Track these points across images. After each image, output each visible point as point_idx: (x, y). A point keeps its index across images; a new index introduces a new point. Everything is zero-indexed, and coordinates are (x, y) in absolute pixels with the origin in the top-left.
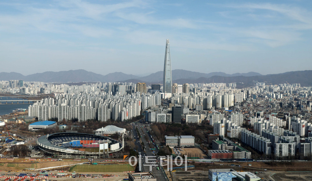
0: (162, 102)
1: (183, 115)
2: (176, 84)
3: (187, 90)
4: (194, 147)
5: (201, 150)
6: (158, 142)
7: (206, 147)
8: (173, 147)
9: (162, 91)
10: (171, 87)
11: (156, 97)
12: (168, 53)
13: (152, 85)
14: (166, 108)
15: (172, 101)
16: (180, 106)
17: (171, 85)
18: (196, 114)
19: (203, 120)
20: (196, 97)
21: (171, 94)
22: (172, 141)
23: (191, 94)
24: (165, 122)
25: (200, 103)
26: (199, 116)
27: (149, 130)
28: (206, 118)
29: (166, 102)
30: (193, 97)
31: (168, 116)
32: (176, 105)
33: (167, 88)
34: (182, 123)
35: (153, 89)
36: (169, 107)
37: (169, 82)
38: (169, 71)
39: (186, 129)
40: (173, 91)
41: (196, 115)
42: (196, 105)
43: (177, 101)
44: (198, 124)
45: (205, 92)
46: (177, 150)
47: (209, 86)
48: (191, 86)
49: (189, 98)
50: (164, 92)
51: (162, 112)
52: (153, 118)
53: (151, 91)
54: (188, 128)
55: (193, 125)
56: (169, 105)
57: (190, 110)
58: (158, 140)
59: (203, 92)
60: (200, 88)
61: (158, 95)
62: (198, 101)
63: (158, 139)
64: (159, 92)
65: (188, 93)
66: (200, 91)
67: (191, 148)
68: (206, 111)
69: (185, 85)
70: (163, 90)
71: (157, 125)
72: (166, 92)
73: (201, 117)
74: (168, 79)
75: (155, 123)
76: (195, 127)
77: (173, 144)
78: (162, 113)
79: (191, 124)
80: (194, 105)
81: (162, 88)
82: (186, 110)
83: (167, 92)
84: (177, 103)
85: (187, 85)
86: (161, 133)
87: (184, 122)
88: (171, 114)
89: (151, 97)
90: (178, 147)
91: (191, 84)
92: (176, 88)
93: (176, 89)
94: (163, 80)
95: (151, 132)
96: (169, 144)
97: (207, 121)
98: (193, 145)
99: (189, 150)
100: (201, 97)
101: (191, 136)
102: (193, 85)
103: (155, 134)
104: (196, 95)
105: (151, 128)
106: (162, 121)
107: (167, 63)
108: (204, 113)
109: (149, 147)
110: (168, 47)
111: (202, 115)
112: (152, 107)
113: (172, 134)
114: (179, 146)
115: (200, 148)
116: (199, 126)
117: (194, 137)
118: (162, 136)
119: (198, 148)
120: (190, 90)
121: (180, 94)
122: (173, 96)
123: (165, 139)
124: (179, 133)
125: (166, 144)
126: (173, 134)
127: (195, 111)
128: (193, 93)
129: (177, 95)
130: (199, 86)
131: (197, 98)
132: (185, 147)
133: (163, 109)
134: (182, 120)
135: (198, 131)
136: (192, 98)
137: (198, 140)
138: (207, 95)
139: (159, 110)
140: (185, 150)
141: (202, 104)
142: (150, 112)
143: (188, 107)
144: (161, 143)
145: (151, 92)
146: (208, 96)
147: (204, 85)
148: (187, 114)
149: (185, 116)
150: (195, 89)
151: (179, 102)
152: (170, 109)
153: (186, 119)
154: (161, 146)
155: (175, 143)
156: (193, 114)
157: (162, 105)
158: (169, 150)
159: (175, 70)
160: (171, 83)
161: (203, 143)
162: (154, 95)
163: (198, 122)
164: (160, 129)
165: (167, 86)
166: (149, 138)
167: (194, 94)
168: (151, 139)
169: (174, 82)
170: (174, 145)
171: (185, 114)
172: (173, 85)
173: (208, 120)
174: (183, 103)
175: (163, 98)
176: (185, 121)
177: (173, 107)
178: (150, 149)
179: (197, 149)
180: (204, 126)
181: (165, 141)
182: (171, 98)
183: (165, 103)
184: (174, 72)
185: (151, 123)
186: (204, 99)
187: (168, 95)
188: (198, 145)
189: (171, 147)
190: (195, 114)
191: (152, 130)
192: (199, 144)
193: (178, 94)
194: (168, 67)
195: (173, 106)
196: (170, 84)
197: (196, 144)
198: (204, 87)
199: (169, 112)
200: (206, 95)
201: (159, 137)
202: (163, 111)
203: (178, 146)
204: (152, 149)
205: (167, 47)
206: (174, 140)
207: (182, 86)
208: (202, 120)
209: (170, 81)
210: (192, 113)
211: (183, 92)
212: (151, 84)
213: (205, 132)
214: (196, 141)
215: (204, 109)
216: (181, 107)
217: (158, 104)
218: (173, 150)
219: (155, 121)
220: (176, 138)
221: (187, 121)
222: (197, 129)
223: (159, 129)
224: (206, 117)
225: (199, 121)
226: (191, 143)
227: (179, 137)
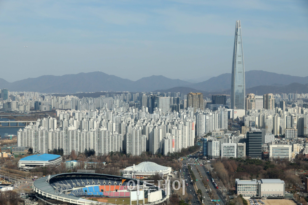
0: (230, 124)
1: (265, 145)
2: (252, 95)
3: (271, 104)
4: (284, 198)
5: (295, 202)
6: (224, 190)
7: (303, 197)
8: (250, 197)
9: (230, 106)
10: (244, 99)
11: (220, 117)
12: (239, 43)
13: (213, 96)
14: (236, 135)
15: (247, 123)
16: (259, 130)
17: (244, 96)
18: (287, 144)
19: (298, 153)
20: (285, 116)
21: (244, 111)
22: (247, 187)
23: (277, 112)
24: (235, 156)
25: (292, 126)
26: (291, 146)
27: (208, 169)
28: (302, 150)
29: (236, 124)
30: (280, 116)
31: (240, 146)
32: (254, 129)
33: (237, 101)
34: (262, 159)
35: (214, 102)
36: (241, 133)
37: (241, 91)
38: (241, 72)
39: (269, 168)
40: (248, 107)
41: (286, 146)
42: (286, 128)
43: (255, 122)
44: (290, 160)
45: (300, 108)
46: (255, 202)
47: (306, 97)
48: (277, 98)
49: (274, 118)
50: (232, 108)
51: (230, 140)
52: (215, 150)
53: (212, 105)
54: (273, 166)
55: (282, 162)
56: (241, 130)
57: (276, 137)
58: (224, 186)
59: (297, 107)
60: (291, 100)
61: (223, 112)
62: (289, 122)
63: (224, 184)
64: (224, 107)
65: (272, 109)
66: (291, 105)
67: (279, 198)
68: (302, 139)
69: (267, 96)
70: (230, 104)
71: (222, 162)
72: (235, 107)
73: (294, 149)
74: (239, 86)
75: (219, 159)
76: (285, 165)
77: (249, 192)
78: (230, 143)
79: (278, 160)
80: (283, 129)
81: (228, 101)
82: (269, 138)
83: (238, 108)
84: (254, 125)
85: (270, 96)
86: (230, 176)
87: (266, 157)
88: (245, 144)
89: (212, 115)
90: (257, 197)
91: (277, 95)
92: (252, 101)
93: (253, 103)
94: (230, 87)
95: (212, 173)
96: (241, 192)
97: (305, 155)
98: (282, 195)
99: (274, 202)
100: (293, 115)
101: (279, 180)
102: (279, 96)
103: (219, 177)
104: (285, 112)
105: (212, 167)
106: (231, 155)
107: (238, 59)
108: (298, 142)
109: (210, 196)
110: (238, 33)
111: (295, 145)
112: (214, 133)
113: (247, 176)
114: (259, 196)
115: (293, 200)
116: (291, 164)
117: (283, 181)
118: (231, 180)
119: (290, 199)
120: (276, 105)
121: (259, 111)
122: (248, 114)
123: (236, 185)
124: (259, 175)
125: (238, 192)
126: (249, 176)
127: (284, 139)
128: (280, 109)
129: (254, 112)
130: (291, 97)
131: (287, 117)
132: (269, 198)
133: (232, 135)
134: (263, 153)
135: (290, 171)
136: (279, 118)
137: (289, 186)
138: (304, 113)
139: (225, 137)
140: (268, 202)
141: (295, 128)
142: (211, 141)
143: (273, 132)
144: (230, 191)
145: (211, 108)
146: (306, 114)
147: (298, 96)
148: (271, 143)
149: (269, 148)
150: (284, 102)
151: (257, 123)
152: (243, 136)
153: (269, 152)
154: (230, 195)
155: (252, 192)
156: (281, 143)
157: (229, 129)
158: (242, 201)
159: (251, 72)
160: (243, 92)
161: (298, 191)
162: (216, 112)
163: (290, 158)
164: (227, 168)
165: (237, 97)
166: (209, 182)
167: (282, 111)
168: (213, 184)
169: (249, 90)
170: (251, 194)
171: (268, 144)
172: (248, 97)
173: (306, 153)
174: (264, 126)
175: (231, 117)
176: (268, 155)
177: (248, 133)
178: (212, 200)
179: (288, 200)
180: (299, 164)
181: (236, 188)
182: (243, 118)
183: (234, 126)
184: (249, 75)
185: (212, 159)
186: (300, 119)
187: (239, 113)
188: (289, 194)
189: (246, 198)
190: (284, 144)
191: (214, 170)
192: (292, 192)
193: (256, 110)
194: (238, 67)
195: (248, 130)
196: (242, 94)
197: (287, 193)
198: (299, 99)
199: (242, 141)
200: (302, 112)
201: (225, 181)
202: (231, 138)
203: (257, 195)
204: (215, 201)
205: (236, 34)
206: (251, 186)
207: (262, 97)
208: (296, 154)
209: (243, 90)
210: (279, 142)
211: (264, 108)
212: (211, 95)
213: (301, 173)
214: (287, 188)
215: (299, 136)
216: (261, 133)
217: (223, 128)
218: (248, 203)
219: (218, 155)
220: (254, 182)
221: (271, 155)
222: (288, 168)
223: (225, 168)
224: (302, 148)
225: (291, 155)
226: (278, 190)
227: (259, 181)
